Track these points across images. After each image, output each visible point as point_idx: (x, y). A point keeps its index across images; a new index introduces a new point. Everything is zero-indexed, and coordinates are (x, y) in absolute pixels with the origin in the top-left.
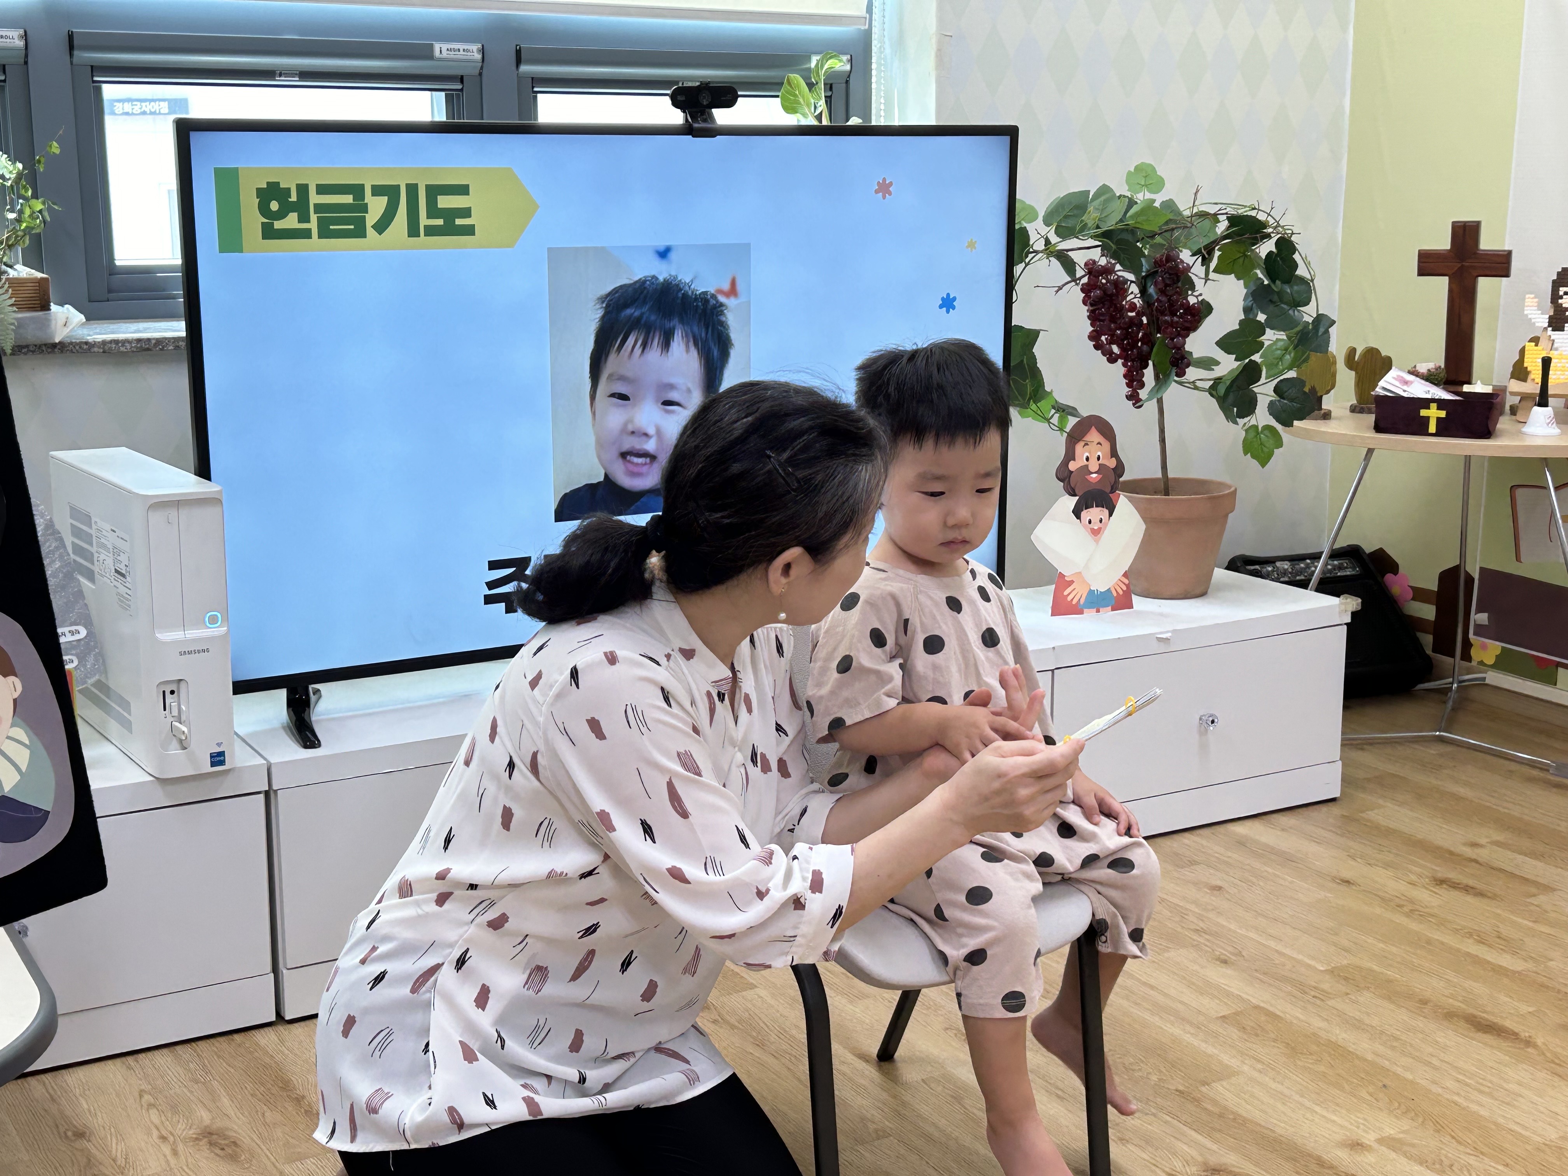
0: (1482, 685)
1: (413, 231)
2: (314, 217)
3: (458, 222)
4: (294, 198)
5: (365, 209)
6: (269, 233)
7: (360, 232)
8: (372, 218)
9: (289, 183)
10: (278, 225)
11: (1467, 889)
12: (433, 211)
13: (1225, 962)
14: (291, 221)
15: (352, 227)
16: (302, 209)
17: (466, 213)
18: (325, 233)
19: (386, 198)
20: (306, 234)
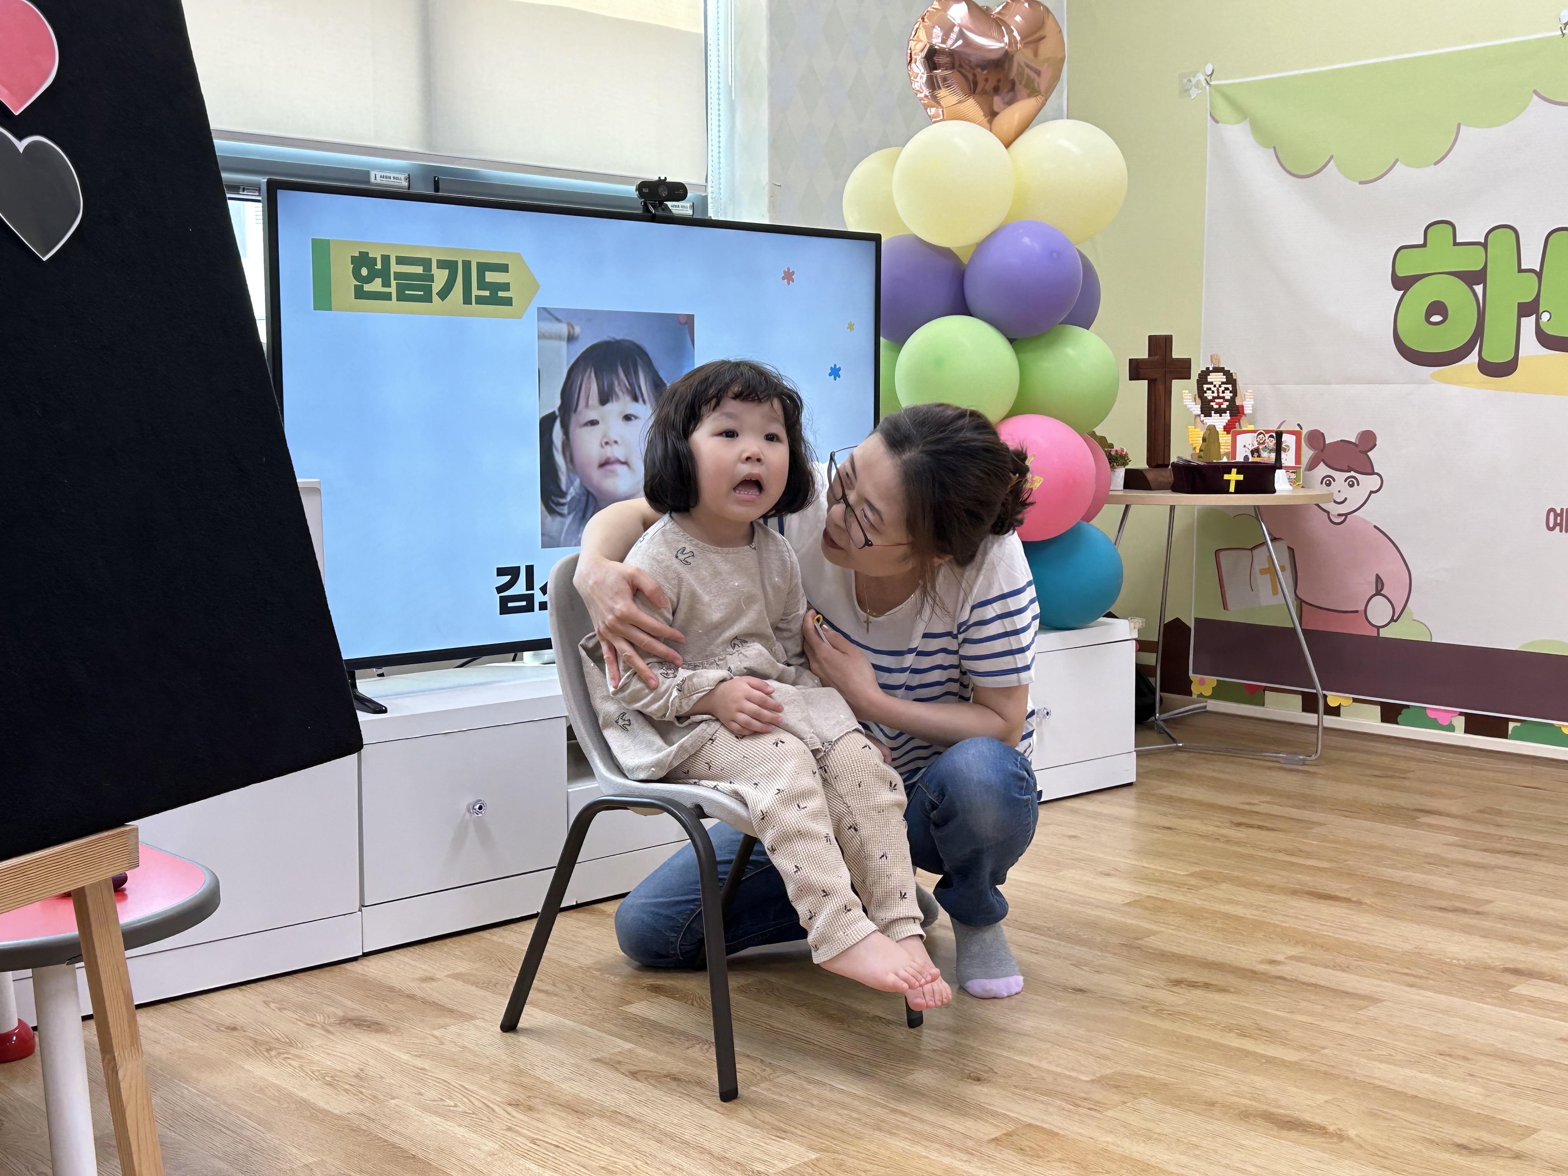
0: (1205, 712)
1: (467, 300)
2: (393, 283)
3: (501, 294)
4: (379, 266)
5: (431, 278)
6: (360, 294)
7: (428, 298)
8: (437, 286)
9: (376, 254)
10: (367, 288)
11: (1260, 827)
12: (482, 285)
13: (1108, 875)
14: (376, 285)
15: (422, 293)
16: (384, 274)
17: (506, 287)
18: (401, 297)
19: (447, 271)
20: (387, 297)
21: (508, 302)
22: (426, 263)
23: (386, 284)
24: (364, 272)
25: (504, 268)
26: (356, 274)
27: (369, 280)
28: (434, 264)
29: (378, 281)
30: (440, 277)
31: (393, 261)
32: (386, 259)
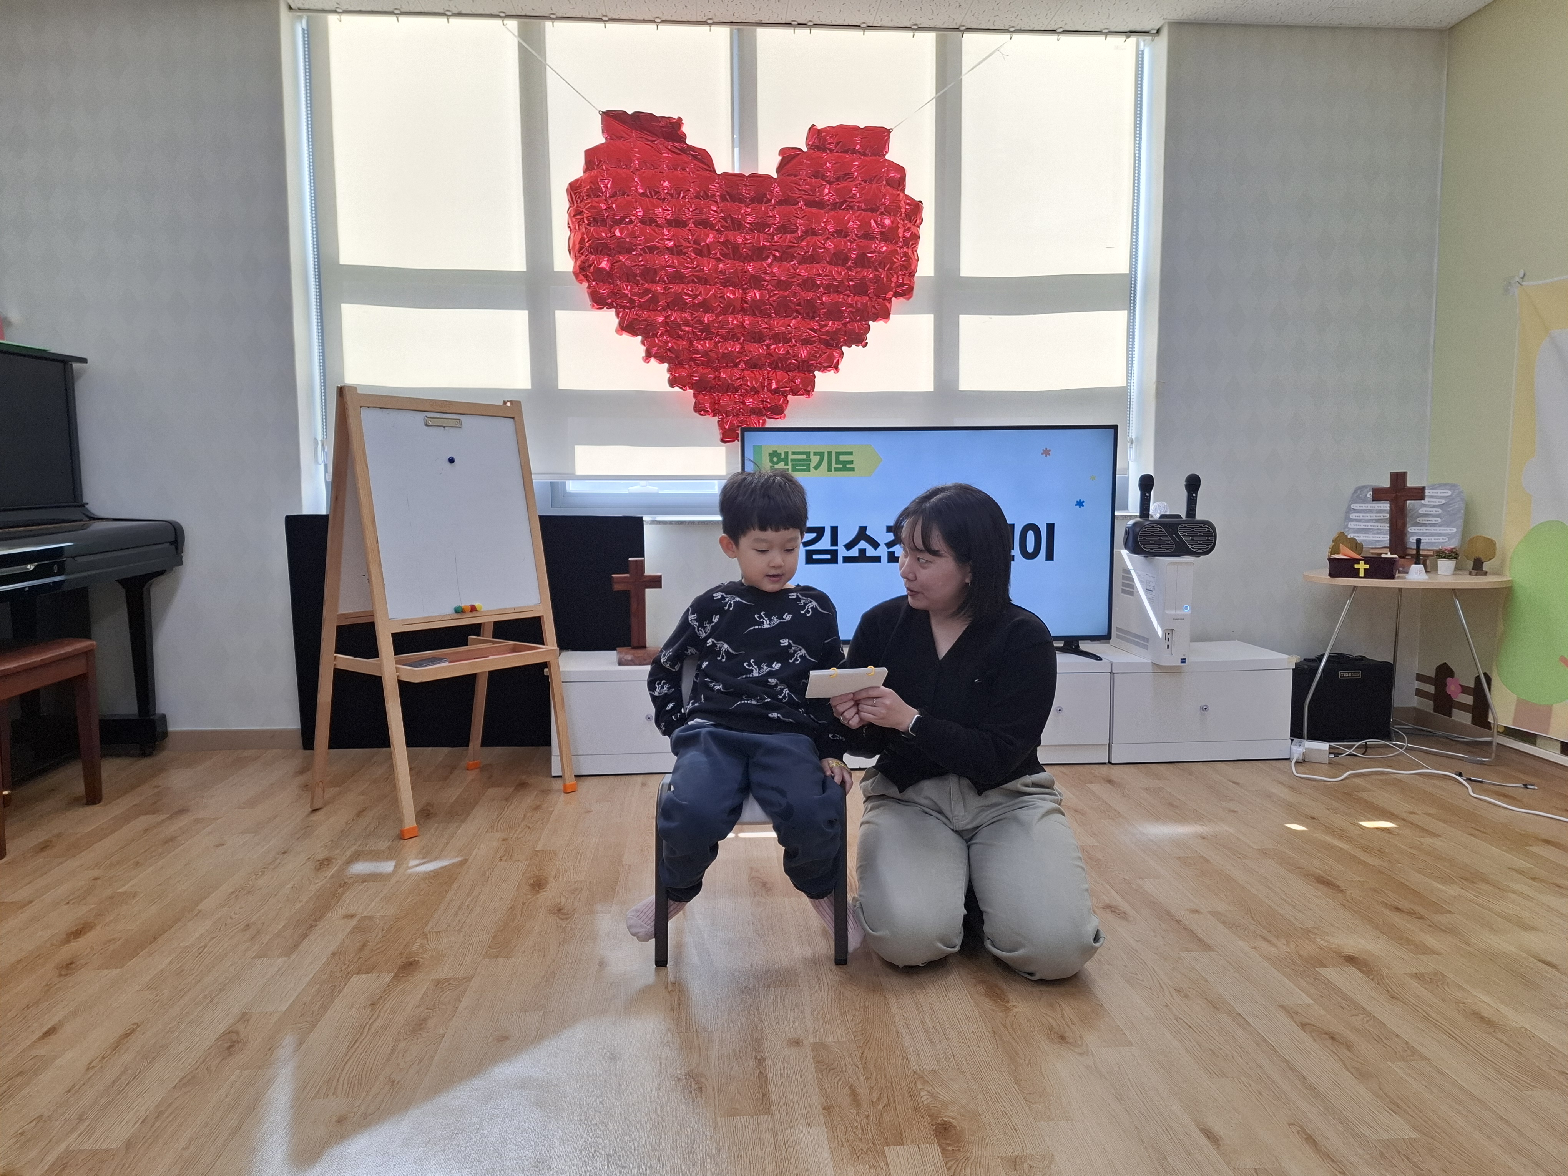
5: (810, 460)
12: (838, 462)
15: (805, 468)
16: (785, 460)
18: (794, 470)
19: (819, 456)
21: (853, 469)
22: (808, 454)
23: (786, 464)
24: (775, 459)
25: (851, 453)
26: (771, 461)
27: (777, 463)
28: (812, 454)
29: (782, 463)
30: (815, 460)
31: (790, 453)
32: (786, 453)
